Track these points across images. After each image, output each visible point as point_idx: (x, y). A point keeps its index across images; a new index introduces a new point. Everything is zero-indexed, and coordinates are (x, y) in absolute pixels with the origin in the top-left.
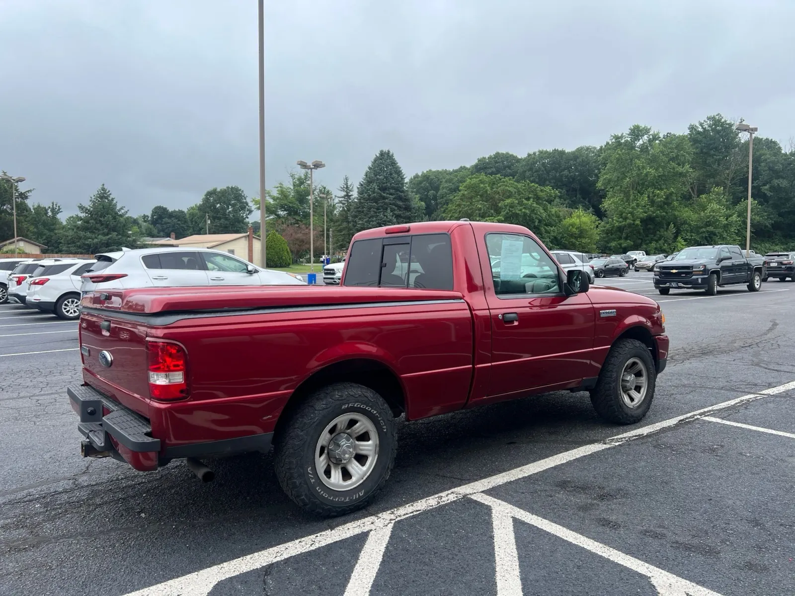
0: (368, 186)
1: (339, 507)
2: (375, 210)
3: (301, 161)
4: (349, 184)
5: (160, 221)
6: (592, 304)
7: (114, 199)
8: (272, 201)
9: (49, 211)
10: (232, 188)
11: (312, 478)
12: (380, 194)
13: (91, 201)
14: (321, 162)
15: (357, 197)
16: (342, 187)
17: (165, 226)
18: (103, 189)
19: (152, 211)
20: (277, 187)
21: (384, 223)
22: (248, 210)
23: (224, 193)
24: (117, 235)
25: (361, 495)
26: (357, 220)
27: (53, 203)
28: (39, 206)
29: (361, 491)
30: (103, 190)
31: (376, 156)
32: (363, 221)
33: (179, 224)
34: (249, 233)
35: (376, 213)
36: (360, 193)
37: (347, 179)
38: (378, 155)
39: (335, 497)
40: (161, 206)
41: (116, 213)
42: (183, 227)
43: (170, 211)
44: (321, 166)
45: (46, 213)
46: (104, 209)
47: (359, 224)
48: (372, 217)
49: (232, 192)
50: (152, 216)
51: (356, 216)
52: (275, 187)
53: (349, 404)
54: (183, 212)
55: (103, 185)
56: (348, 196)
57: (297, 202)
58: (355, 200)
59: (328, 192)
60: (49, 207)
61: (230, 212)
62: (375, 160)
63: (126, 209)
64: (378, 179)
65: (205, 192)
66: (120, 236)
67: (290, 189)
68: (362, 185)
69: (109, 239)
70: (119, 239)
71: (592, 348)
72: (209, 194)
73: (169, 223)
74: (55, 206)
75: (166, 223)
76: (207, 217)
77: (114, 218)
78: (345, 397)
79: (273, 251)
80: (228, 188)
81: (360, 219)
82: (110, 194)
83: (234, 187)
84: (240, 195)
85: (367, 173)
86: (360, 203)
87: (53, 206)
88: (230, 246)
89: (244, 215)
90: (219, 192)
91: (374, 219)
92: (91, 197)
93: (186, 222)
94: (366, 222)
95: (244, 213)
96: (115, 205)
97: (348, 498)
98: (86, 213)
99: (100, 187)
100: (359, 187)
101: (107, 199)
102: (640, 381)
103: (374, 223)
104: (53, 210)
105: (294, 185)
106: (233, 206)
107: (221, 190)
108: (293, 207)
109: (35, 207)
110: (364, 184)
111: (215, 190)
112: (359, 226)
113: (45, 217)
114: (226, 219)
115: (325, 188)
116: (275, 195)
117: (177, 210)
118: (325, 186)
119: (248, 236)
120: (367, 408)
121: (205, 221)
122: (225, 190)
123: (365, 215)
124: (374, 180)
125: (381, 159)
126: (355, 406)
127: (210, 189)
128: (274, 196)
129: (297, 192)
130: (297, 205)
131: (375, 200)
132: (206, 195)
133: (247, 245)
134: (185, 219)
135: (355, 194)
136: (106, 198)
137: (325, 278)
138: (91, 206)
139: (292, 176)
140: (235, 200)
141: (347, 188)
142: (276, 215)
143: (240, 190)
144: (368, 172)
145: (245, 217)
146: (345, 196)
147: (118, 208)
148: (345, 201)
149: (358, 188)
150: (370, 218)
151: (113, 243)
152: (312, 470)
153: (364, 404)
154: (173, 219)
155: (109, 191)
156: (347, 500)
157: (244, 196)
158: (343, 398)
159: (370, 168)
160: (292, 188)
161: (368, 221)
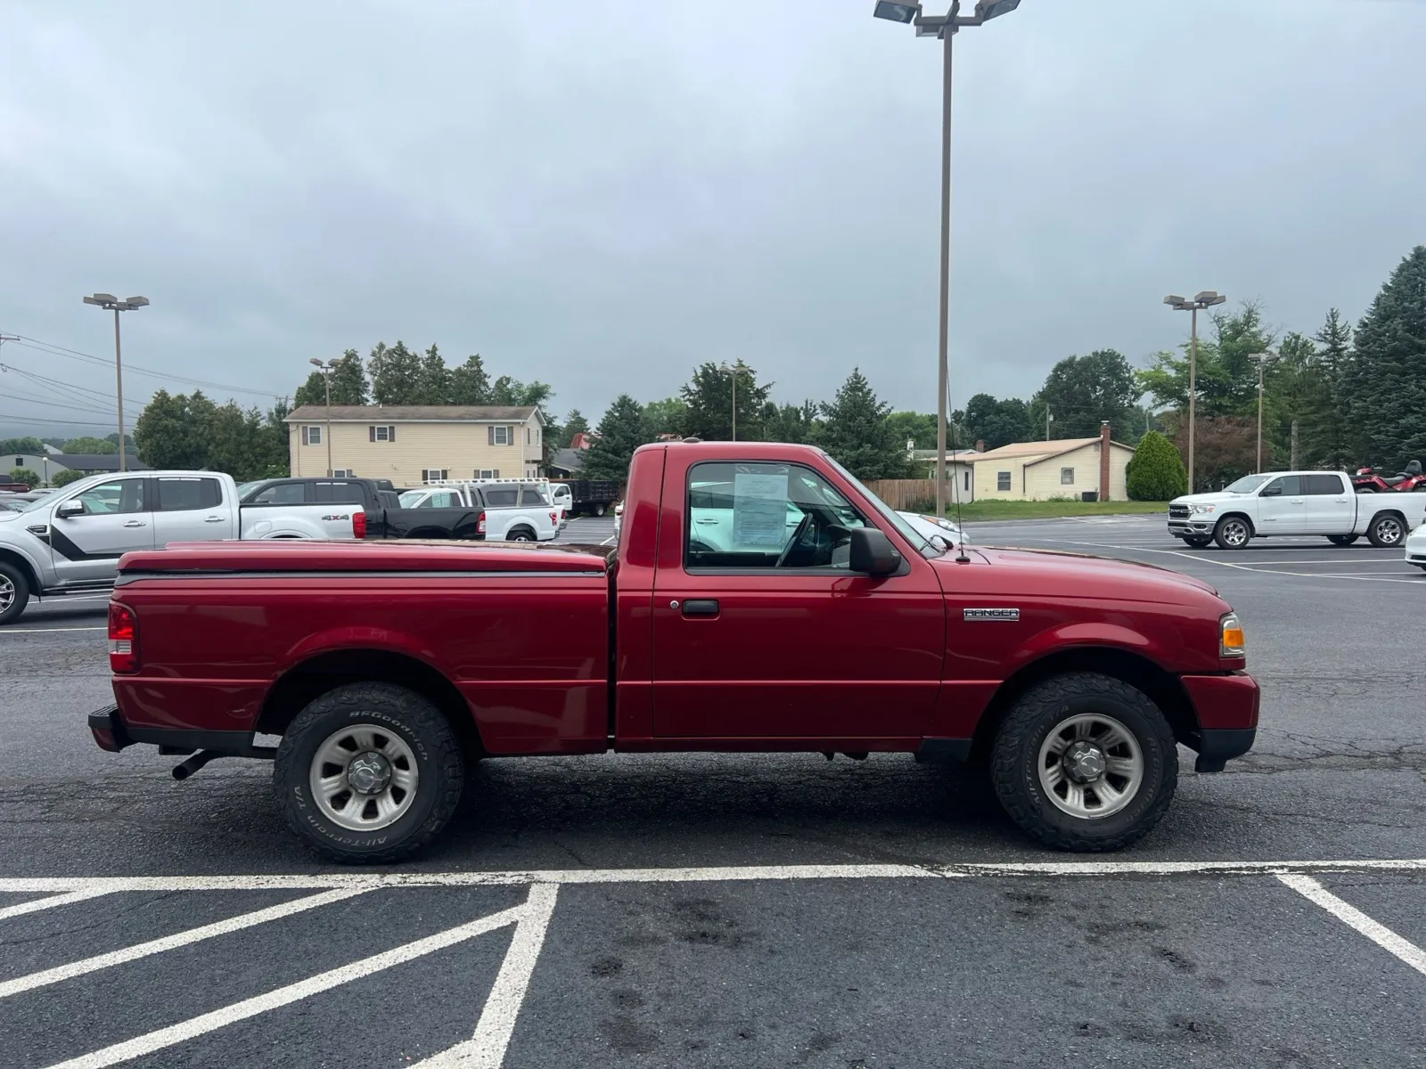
0: (1379, 327)
1: (345, 852)
2: (1397, 376)
3: (1171, 297)
4: (1339, 324)
5: (980, 421)
6: (943, 593)
7: (871, 390)
8: (1172, 373)
9: (801, 414)
10: (1103, 353)
11: (302, 802)
12: (1412, 342)
13: (837, 396)
14: (1215, 293)
15: (1355, 352)
16: (1323, 333)
17: (989, 428)
18: (856, 376)
19: (969, 404)
20: (1187, 345)
21: (1421, 403)
22: (1132, 393)
23: (1087, 363)
24: (872, 448)
25: (380, 842)
26: (1351, 399)
27: (807, 402)
28: (788, 407)
29: (382, 837)
30: (856, 378)
31: (1404, 259)
32: (1365, 401)
33: (1012, 424)
34: (1102, 436)
35: (1398, 382)
36: (1361, 342)
37: (1334, 316)
38: (1408, 258)
39: (338, 835)
40: (984, 394)
41: (873, 413)
42: (1019, 428)
43: (999, 401)
44: (1215, 301)
45: (798, 417)
46: (855, 407)
47: (1355, 408)
48: (1389, 391)
49: (1104, 361)
50: (969, 412)
51: (1349, 393)
52: (1181, 346)
53: (361, 711)
54: (1019, 402)
55: (857, 369)
56: (1335, 350)
57: (1227, 373)
58: (1352, 359)
59: (1305, 344)
60: (802, 408)
61: (1097, 397)
62: (1401, 269)
63: (888, 406)
64: (1405, 310)
65: (1054, 365)
66: (876, 451)
67: (1214, 345)
68: (1365, 325)
69: (859, 455)
70: (876, 455)
71: (941, 680)
72: (1061, 367)
73: (996, 423)
74: (809, 407)
75: (991, 423)
76: (1048, 410)
77: (869, 422)
78: (355, 700)
79: (1149, 469)
80: (1096, 354)
81: (1359, 397)
82: (866, 383)
83: (1106, 351)
84: (1119, 366)
85: (1378, 299)
86: (1360, 363)
87: (806, 405)
88: (1067, 462)
89: (1126, 402)
90: (1079, 363)
91: (1394, 395)
92: (838, 391)
93: (1025, 419)
94: (1372, 403)
95: (1125, 398)
96: (873, 399)
97: (358, 842)
98: (831, 415)
99: (851, 373)
100: (1358, 330)
101: (862, 391)
102: (1123, 767)
103: (1392, 404)
104: (806, 411)
105: (1222, 339)
106: (1104, 386)
107: (1082, 358)
108: (1214, 381)
109: (784, 408)
110: (1372, 323)
111: (1072, 360)
112: (1355, 412)
113: (794, 424)
114: (1089, 411)
115: (1298, 338)
116: (1181, 361)
117: (1010, 399)
118: (1297, 333)
119: (1101, 442)
120: (393, 722)
121: (1045, 418)
122: (1089, 358)
123: (1371, 389)
124: (1396, 312)
125: (1416, 266)
126: (373, 715)
127: (1064, 357)
128: (1178, 364)
129: (1225, 350)
130: (1225, 376)
131: (1398, 355)
132: (1055, 371)
133: (1099, 459)
134: (1024, 414)
135: (1350, 345)
136: (860, 389)
137: (1170, 524)
138: (838, 403)
139: (1217, 321)
140: (1109, 375)
141: (1334, 334)
142: (1180, 398)
143: (1119, 355)
144: (1382, 296)
145: (1126, 405)
146: (1330, 350)
147: (877, 405)
148: (1329, 362)
149: (1356, 332)
150: (1382, 394)
151: (867, 461)
152: (301, 791)
153: (388, 715)
154: (1002, 415)
155: (864, 378)
156: (356, 843)
157: (1126, 367)
158: (352, 702)
159: (1386, 288)
160: (1217, 343)
161: (1380, 401)
